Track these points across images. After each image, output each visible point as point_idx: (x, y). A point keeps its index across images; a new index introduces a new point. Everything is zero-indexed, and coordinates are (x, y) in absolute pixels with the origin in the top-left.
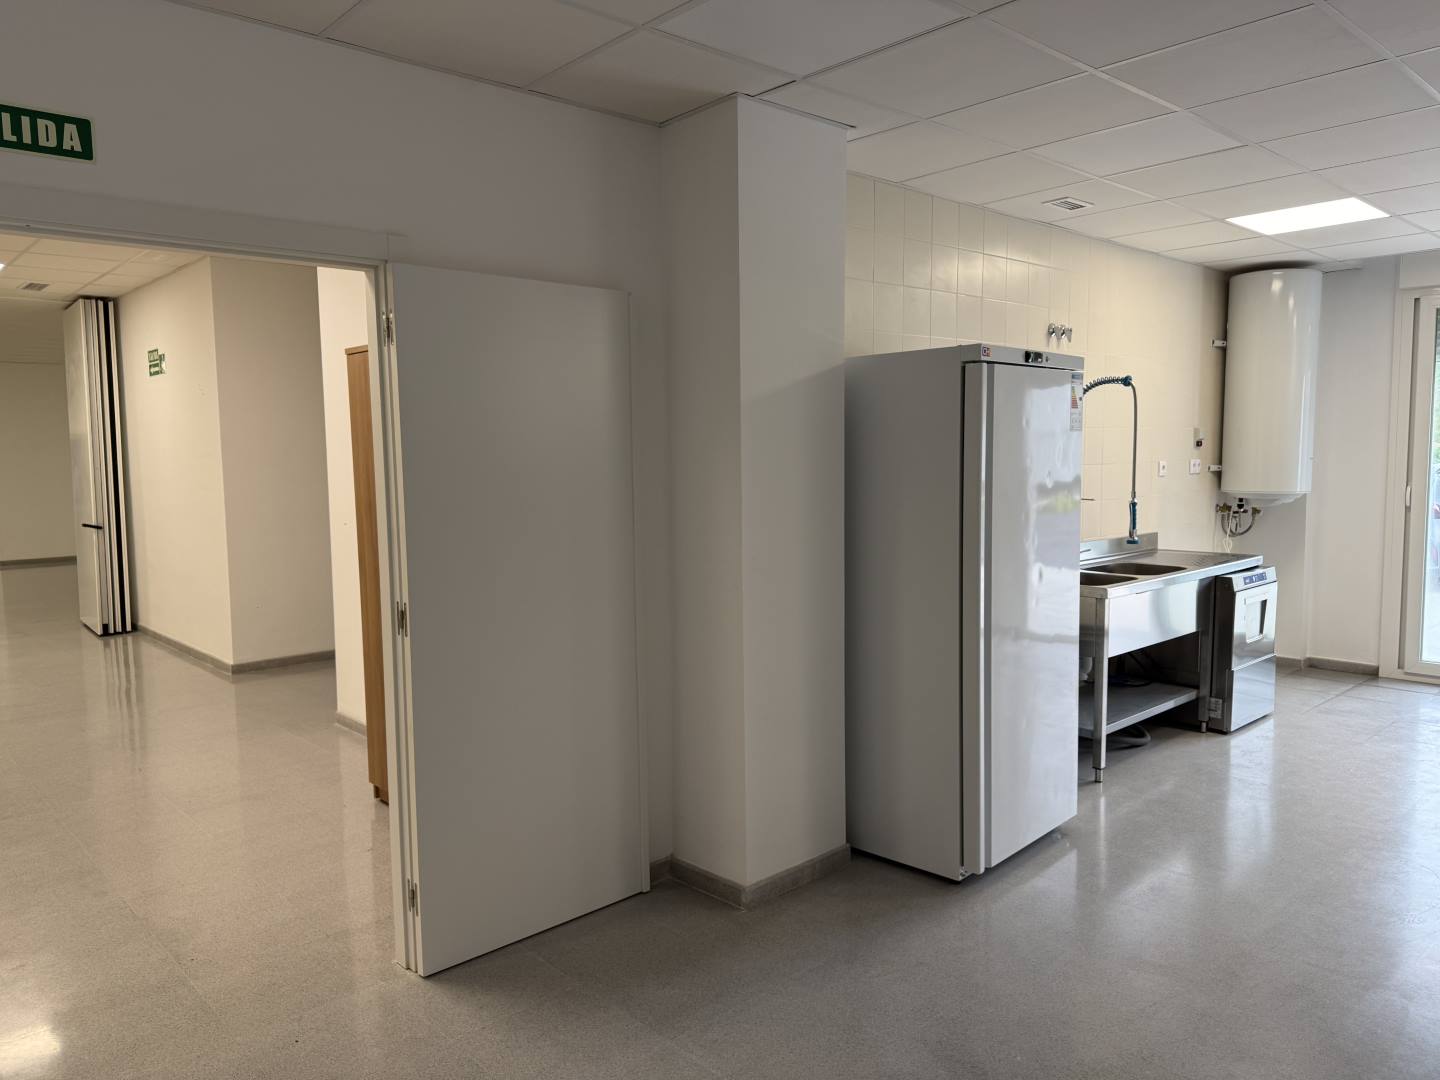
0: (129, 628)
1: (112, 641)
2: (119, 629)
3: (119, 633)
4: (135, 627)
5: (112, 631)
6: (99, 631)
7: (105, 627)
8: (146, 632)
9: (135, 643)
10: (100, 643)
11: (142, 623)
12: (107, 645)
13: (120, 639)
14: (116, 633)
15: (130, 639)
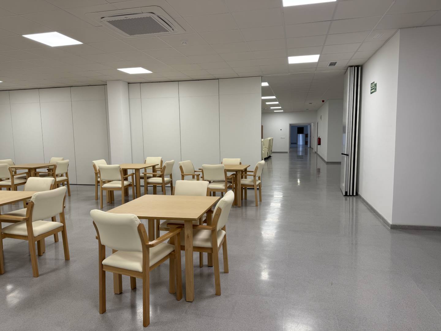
0: (355, 194)
1: (348, 198)
2: (351, 194)
3: (351, 196)
4: (357, 194)
5: (348, 194)
6: (344, 194)
7: (346, 192)
8: (360, 197)
9: (357, 202)
10: (344, 198)
11: (360, 193)
12: (346, 200)
13: (351, 198)
14: (350, 195)
15: (355, 198)
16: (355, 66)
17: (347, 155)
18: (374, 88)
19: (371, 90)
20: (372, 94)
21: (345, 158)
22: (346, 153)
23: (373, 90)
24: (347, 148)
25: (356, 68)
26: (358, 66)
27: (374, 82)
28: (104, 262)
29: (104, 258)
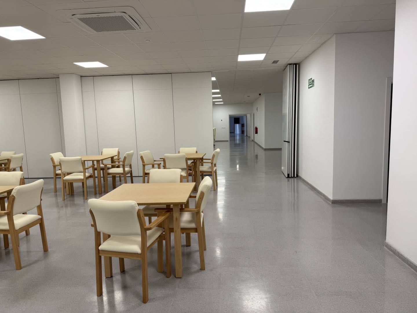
0: (295, 176)
1: (290, 179)
2: (293, 176)
3: (292, 177)
4: (297, 175)
5: (290, 176)
6: (287, 176)
7: (288, 175)
8: (301, 178)
9: (297, 182)
10: (286, 180)
11: (300, 175)
12: (288, 181)
13: (292, 179)
14: (291, 177)
15: (295, 179)
16: (293, 64)
17: (288, 142)
18: (312, 83)
19: (309, 85)
20: (310, 89)
21: (287, 145)
22: (287, 141)
23: (311, 86)
24: (287, 135)
25: (294, 66)
26: (296, 64)
27: (311, 79)
28: (100, 248)
29: (100, 245)
